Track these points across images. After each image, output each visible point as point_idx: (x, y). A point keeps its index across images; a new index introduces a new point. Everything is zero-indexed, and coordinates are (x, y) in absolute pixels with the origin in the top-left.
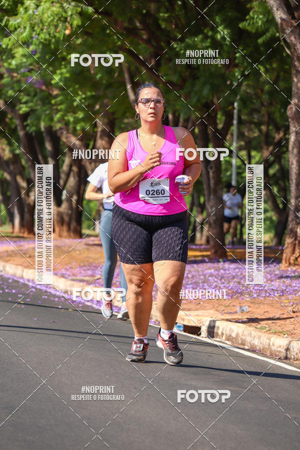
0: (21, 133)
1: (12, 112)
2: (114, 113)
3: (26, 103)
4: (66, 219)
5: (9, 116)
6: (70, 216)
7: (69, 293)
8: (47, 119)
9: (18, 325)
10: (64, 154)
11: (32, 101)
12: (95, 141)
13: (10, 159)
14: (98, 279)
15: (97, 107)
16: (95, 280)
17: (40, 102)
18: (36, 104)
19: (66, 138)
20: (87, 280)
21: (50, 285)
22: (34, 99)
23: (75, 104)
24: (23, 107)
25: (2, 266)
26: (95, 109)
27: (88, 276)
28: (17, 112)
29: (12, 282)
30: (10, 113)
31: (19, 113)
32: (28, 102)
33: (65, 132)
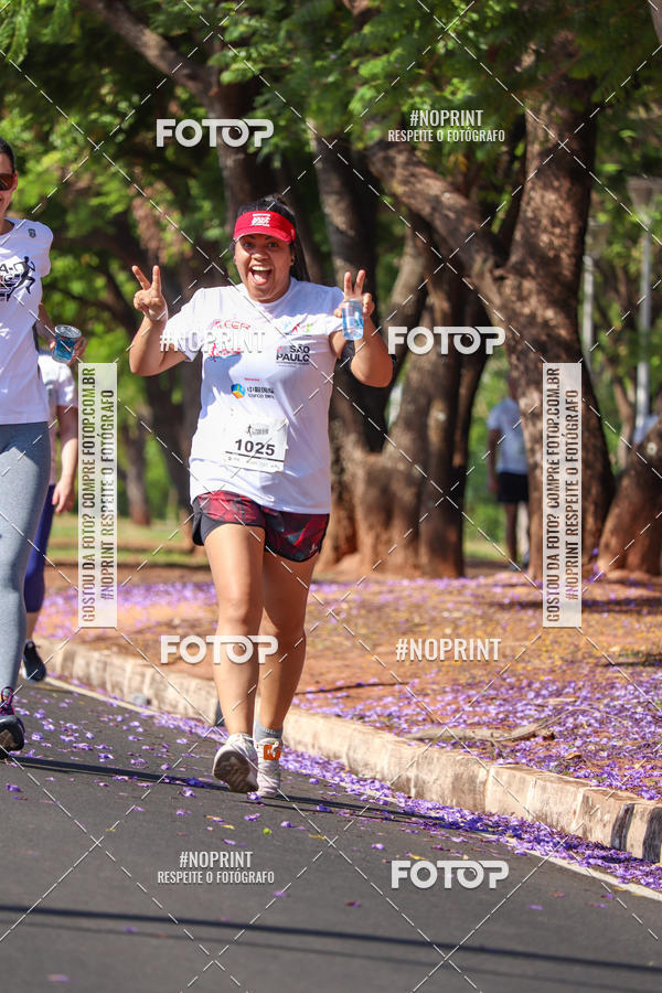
1: (192, 77)
2: (591, 84)
3: (242, 42)
4: (406, 495)
5: (181, 93)
6: (419, 485)
7: (413, 792)
8: (328, 106)
9: (211, 917)
10: (397, 245)
11: (270, 37)
12: (519, 192)
13: (182, 260)
14: (526, 738)
15: (528, 60)
16: (515, 740)
17: (302, 40)
18: (289, 46)
19: (405, 182)
20: (483, 742)
21: (337, 757)
22: (279, 29)
23: (441, 47)
24: (235, 58)
25: (151, 684)
26: (518, 69)
27: (488, 725)
28: (214, 79)
29: (188, 745)
30: (183, 80)
31: (219, 82)
32: (255, 39)
33: (401, 158)
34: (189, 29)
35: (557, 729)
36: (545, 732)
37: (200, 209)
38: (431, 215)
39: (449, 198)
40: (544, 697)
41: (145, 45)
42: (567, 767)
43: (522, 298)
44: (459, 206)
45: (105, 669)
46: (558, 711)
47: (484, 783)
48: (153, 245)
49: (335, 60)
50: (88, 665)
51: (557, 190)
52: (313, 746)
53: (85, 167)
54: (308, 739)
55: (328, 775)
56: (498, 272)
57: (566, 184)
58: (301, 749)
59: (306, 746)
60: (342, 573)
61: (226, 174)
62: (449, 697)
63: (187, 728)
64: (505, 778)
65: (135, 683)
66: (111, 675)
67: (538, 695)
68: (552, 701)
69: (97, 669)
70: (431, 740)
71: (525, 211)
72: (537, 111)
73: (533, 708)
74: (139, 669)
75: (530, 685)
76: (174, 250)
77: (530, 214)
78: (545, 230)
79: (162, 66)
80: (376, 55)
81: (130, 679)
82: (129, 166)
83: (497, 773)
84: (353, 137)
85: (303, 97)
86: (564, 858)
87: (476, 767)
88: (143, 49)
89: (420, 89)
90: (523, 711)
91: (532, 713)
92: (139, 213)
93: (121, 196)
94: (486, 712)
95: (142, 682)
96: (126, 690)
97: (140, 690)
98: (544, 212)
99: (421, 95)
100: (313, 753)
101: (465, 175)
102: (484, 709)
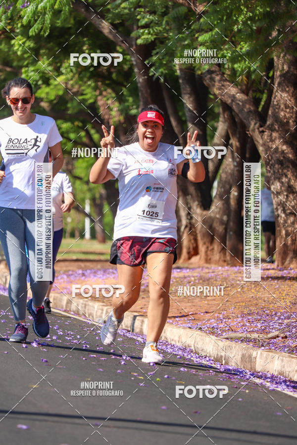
0: (140, 79)
1: (125, 41)
3: (146, 26)
4: (220, 229)
6: (226, 225)
10: (216, 117)
11: (158, 24)
12: (271, 93)
14: (274, 338)
15: (275, 34)
16: (269, 339)
17: (173, 25)
18: (167, 28)
19: (219, 89)
20: (255, 339)
21: (189, 346)
22: (163, 20)
23: (235, 28)
24: (143, 34)
25: (106, 314)
26: (270, 38)
27: (257, 332)
28: (134, 43)
29: (123, 342)
30: (120, 43)
31: (136, 43)
32: (152, 25)
33: (218, 78)
34: (122, 20)
35: (288, 334)
36: (282, 335)
37: (127, 101)
38: (231, 103)
39: (240, 96)
40: (282, 319)
41: (103, 27)
42: (293, 351)
43: (272, 141)
44: (243, 99)
45: (85, 307)
46: (288, 326)
47: (256, 358)
48: (106, 117)
49: (188, 34)
50: (78, 305)
51: (288, 92)
52: (179, 342)
53: (76, 83)
54: (176, 338)
55: (185, 354)
56: (261, 129)
57: (292, 89)
58: (173, 343)
59: (175, 341)
60: (191, 264)
61: (139, 85)
62: (240, 319)
63: (122, 334)
64: (264, 355)
65: (99, 314)
66: (88, 310)
67: (279, 318)
68: (286, 321)
69: (82, 307)
70: (231, 338)
71: (274, 101)
72: (278, 57)
73: (277, 324)
74: (101, 307)
75: (276, 314)
76: (116, 119)
77: (275, 103)
78: (282, 110)
79: (111, 37)
80: (207, 32)
81: (97, 311)
82: (96, 82)
83: (261, 354)
84: (196, 69)
85: (173, 50)
86: (291, 391)
87: (251, 351)
88: (102, 29)
89: (226, 47)
90: (272, 326)
91: (277, 326)
92: (100, 103)
93: (92, 95)
94: (256, 326)
95: (102, 313)
96: (95, 317)
97: (101, 317)
98: (282, 102)
99: (226, 50)
100: (179, 344)
101: (247, 85)
102: (255, 324)
